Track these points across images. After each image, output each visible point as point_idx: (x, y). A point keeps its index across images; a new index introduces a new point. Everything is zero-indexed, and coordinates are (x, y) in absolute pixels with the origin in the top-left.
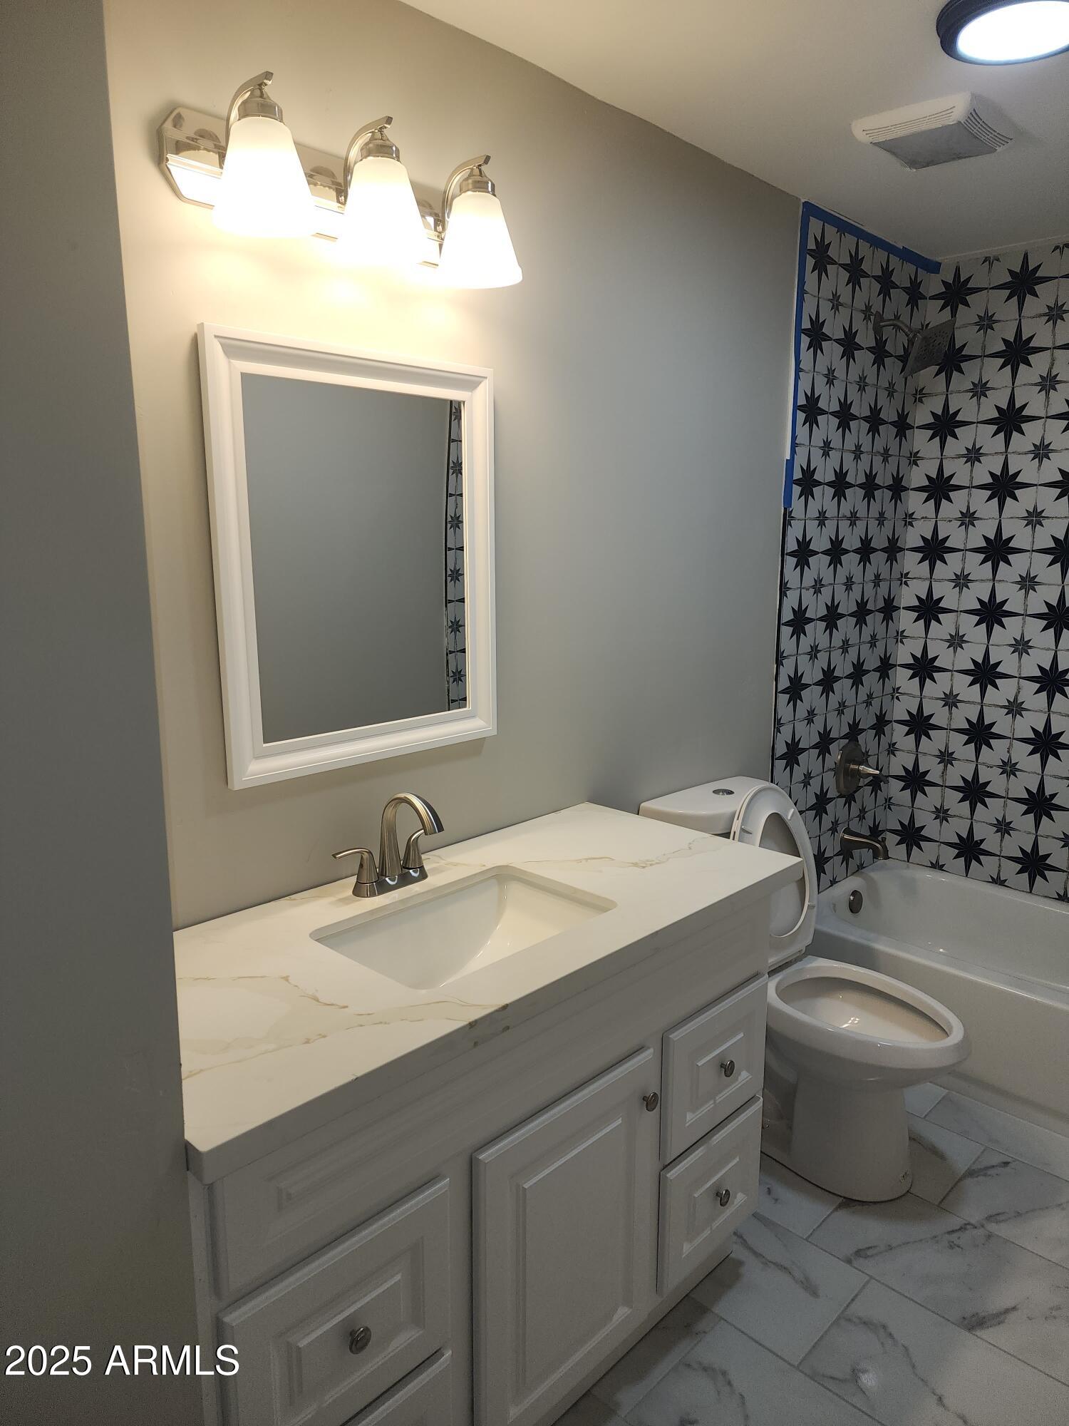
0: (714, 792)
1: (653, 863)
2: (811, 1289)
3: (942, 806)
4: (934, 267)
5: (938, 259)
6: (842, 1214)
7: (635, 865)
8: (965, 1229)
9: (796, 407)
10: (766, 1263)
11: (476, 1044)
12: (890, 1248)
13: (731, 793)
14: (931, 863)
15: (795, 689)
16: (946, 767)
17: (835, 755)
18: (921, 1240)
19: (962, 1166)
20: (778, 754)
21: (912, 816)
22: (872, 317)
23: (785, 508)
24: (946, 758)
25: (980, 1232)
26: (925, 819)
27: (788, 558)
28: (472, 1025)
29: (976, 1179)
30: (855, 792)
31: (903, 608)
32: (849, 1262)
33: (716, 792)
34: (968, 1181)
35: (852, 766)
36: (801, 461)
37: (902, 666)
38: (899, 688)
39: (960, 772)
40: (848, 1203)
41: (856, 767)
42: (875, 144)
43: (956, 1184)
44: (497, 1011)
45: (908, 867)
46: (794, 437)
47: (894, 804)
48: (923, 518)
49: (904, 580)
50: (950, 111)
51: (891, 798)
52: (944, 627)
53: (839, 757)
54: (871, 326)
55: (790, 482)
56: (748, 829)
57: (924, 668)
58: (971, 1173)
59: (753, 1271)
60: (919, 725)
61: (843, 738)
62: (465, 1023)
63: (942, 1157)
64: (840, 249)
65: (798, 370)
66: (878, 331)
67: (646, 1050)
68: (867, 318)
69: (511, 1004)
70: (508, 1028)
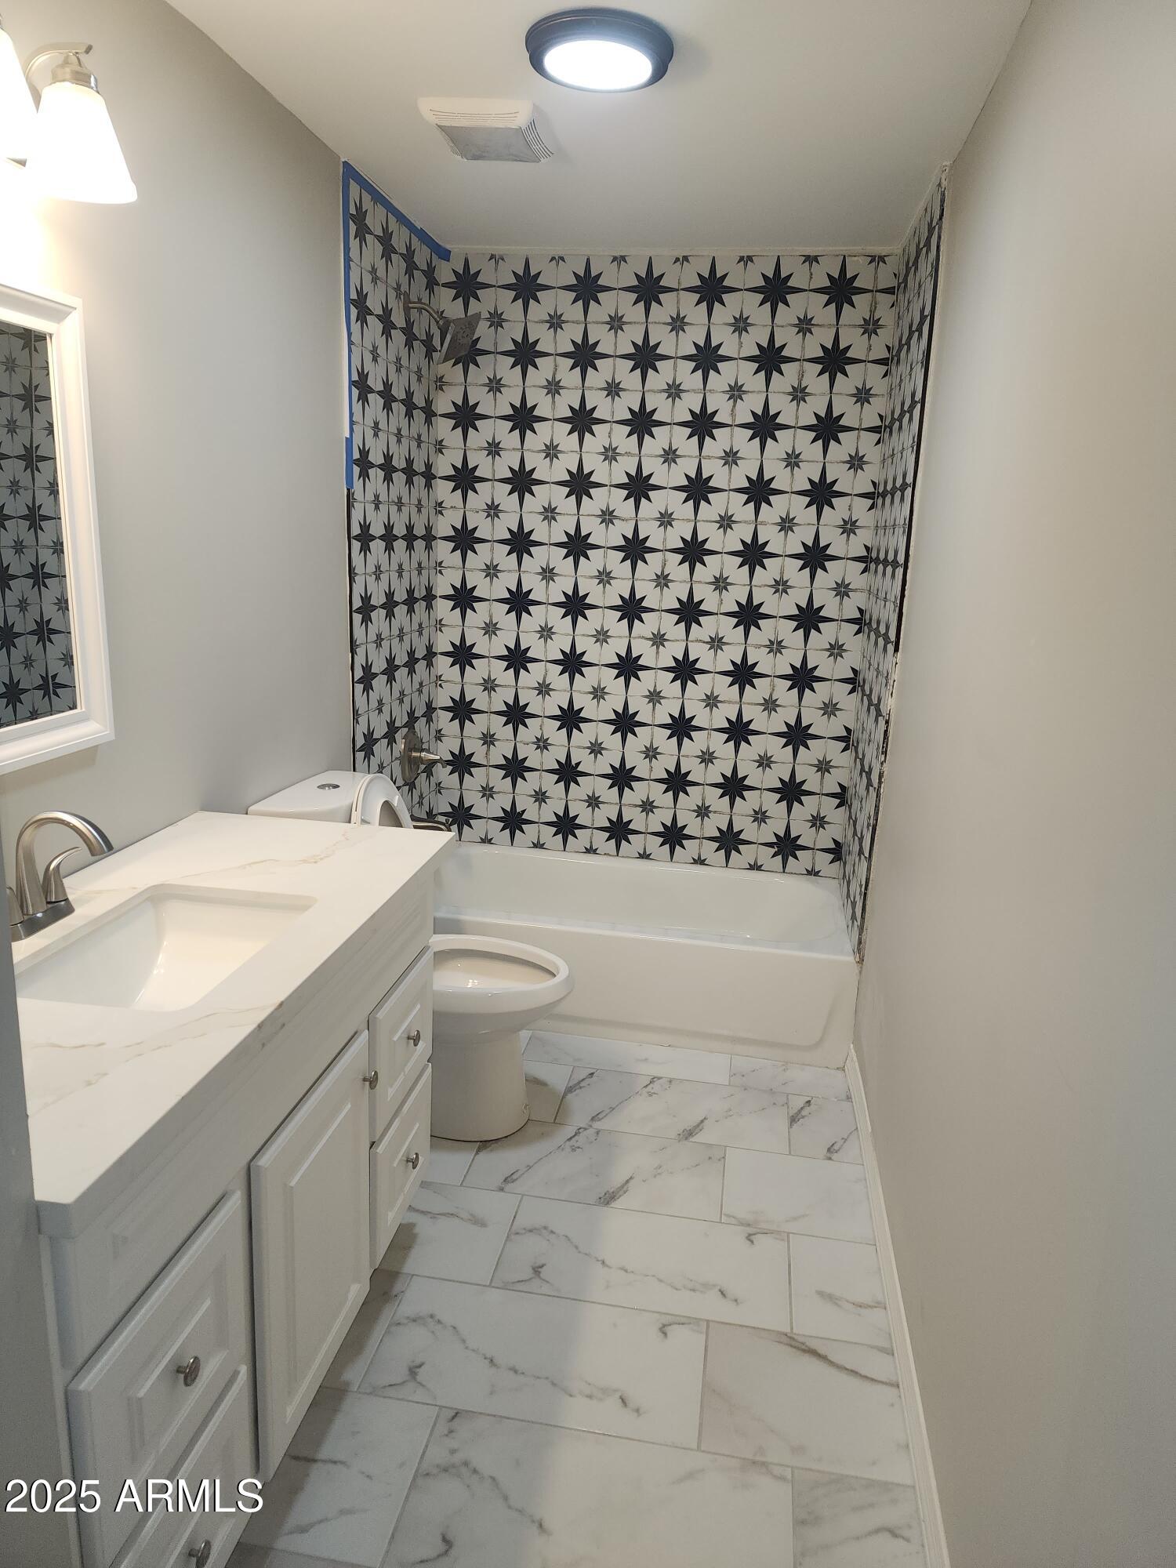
0: (318, 787)
1: (322, 857)
2: (478, 1222)
3: (487, 785)
4: (445, 255)
5: (448, 247)
6: (482, 1155)
7: (305, 861)
8: (580, 1133)
9: (352, 383)
10: (434, 1216)
11: (263, 1045)
12: (529, 1167)
13: (337, 786)
14: (481, 838)
15: (367, 679)
16: (489, 747)
17: (400, 745)
18: (550, 1153)
19: (561, 1087)
20: (358, 746)
21: (461, 798)
22: (402, 297)
23: (348, 489)
24: (488, 739)
25: (591, 1131)
26: (473, 799)
27: (354, 542)
28: (260, 1026)
29: (574, 1093)
30: (415, 779)
31: (440, 597)
32: (502, 1190)
33: (322, 787)
34: (569, 1096)
35: (414, 754)
36: (357, 441)
37: (442, 654)
38: (441, 676)
39: (501, 751)
40: (485, 1144)
41: (418, 754)
42: (439, 126)
43: (562, 1100)
44: (276, 1009)
45: (460, 845)
46: (351, 415)
47: (444, 788)
48: (452, 507)
49: (438, 569)
50: (514, 115)
51: (440, 783)
52: (479, 615)
53: (403, 746)
54: (401, 305)
55: (351, 462)
56: (367, 819)
57: (463, 655)
58: (570, 1090)
59: (424, 1227)
60: (463, 710)
61: (404, 726)
62: (255, 1026)
63: (544, 1084)
64: (376, 219)
65: (350, 343)
66: (407, 310)
67: (360, 1035)
68: (398, 297)
69: (287, 999)
70: (284, 1025)
